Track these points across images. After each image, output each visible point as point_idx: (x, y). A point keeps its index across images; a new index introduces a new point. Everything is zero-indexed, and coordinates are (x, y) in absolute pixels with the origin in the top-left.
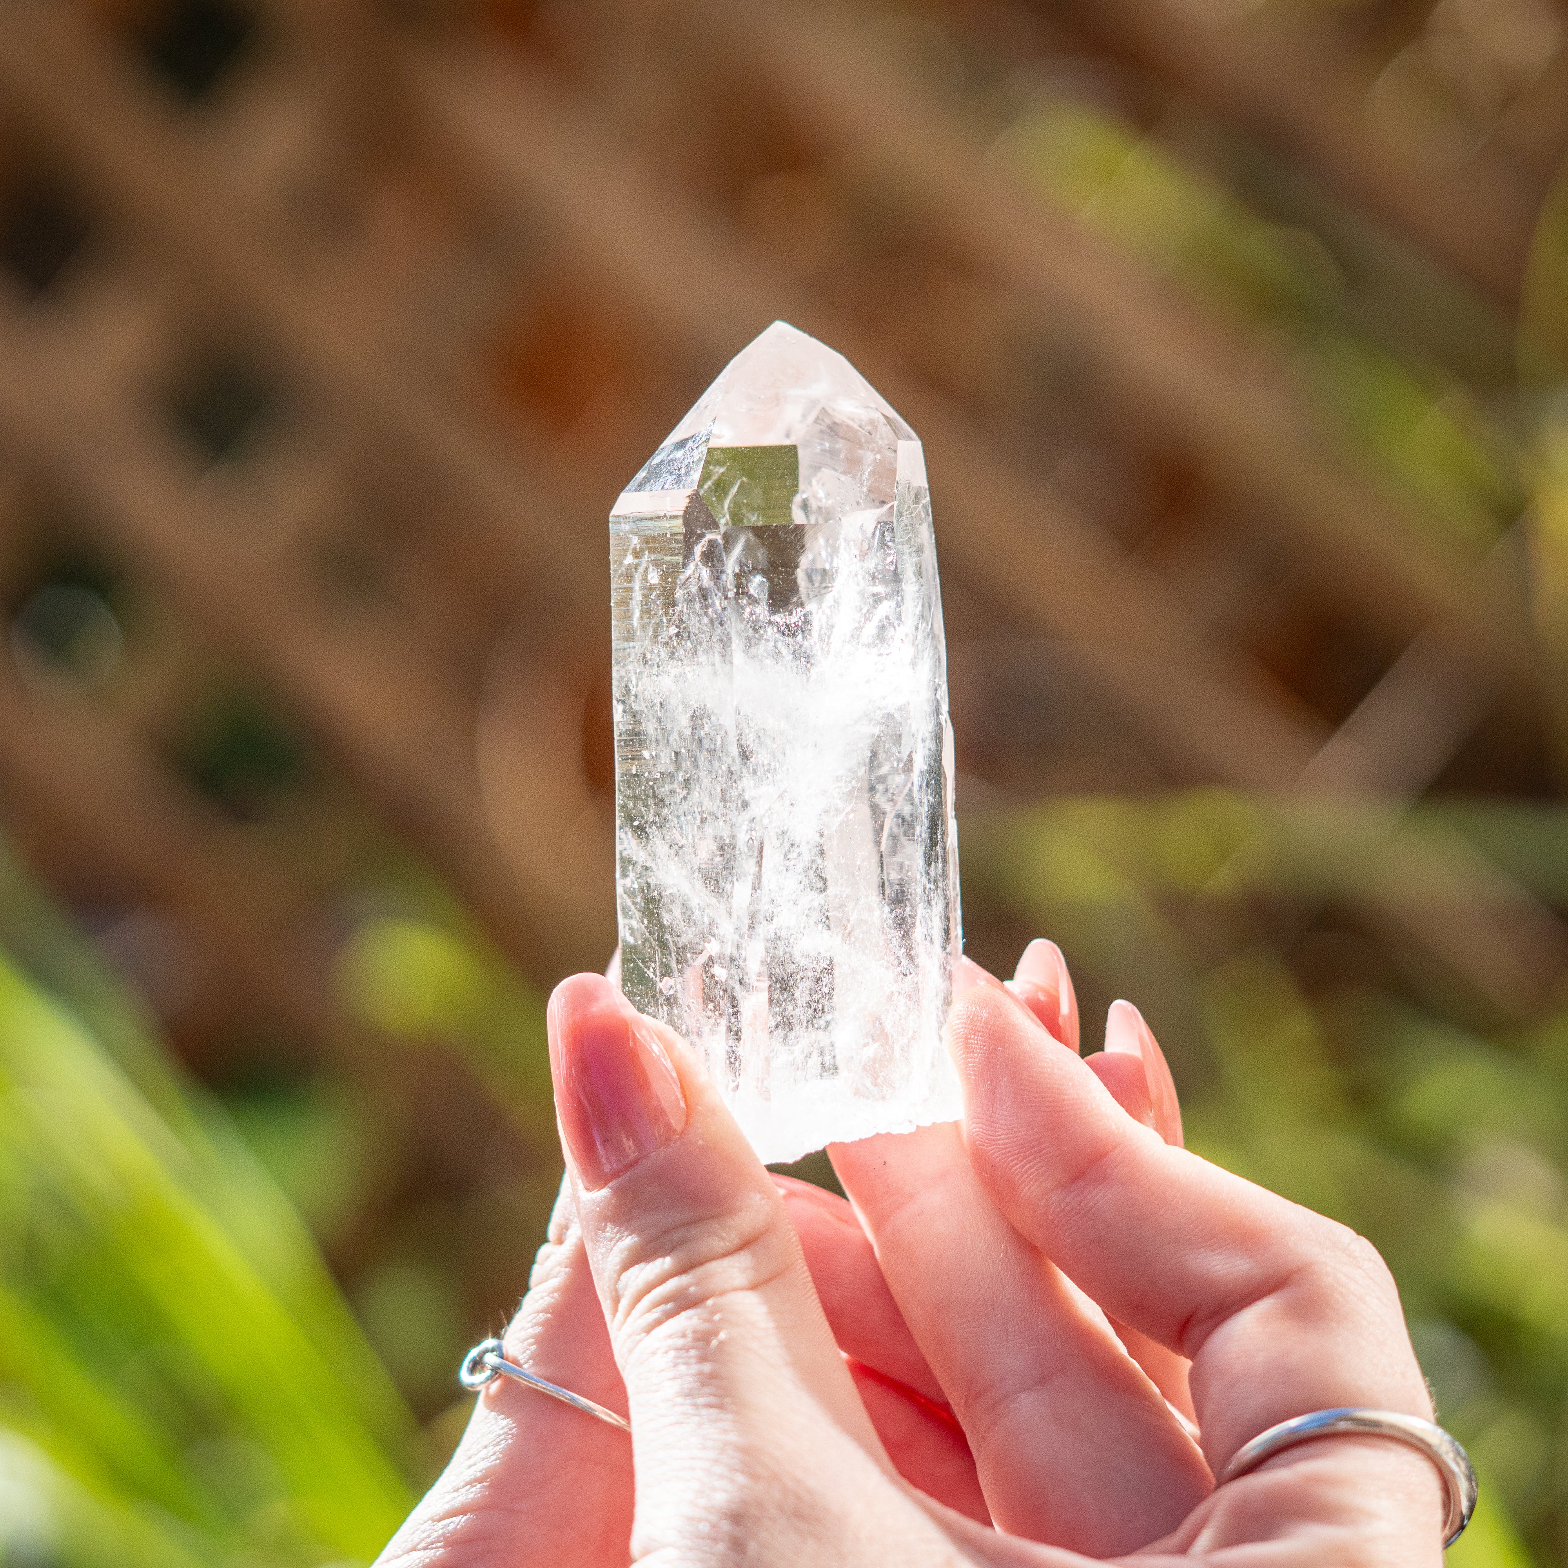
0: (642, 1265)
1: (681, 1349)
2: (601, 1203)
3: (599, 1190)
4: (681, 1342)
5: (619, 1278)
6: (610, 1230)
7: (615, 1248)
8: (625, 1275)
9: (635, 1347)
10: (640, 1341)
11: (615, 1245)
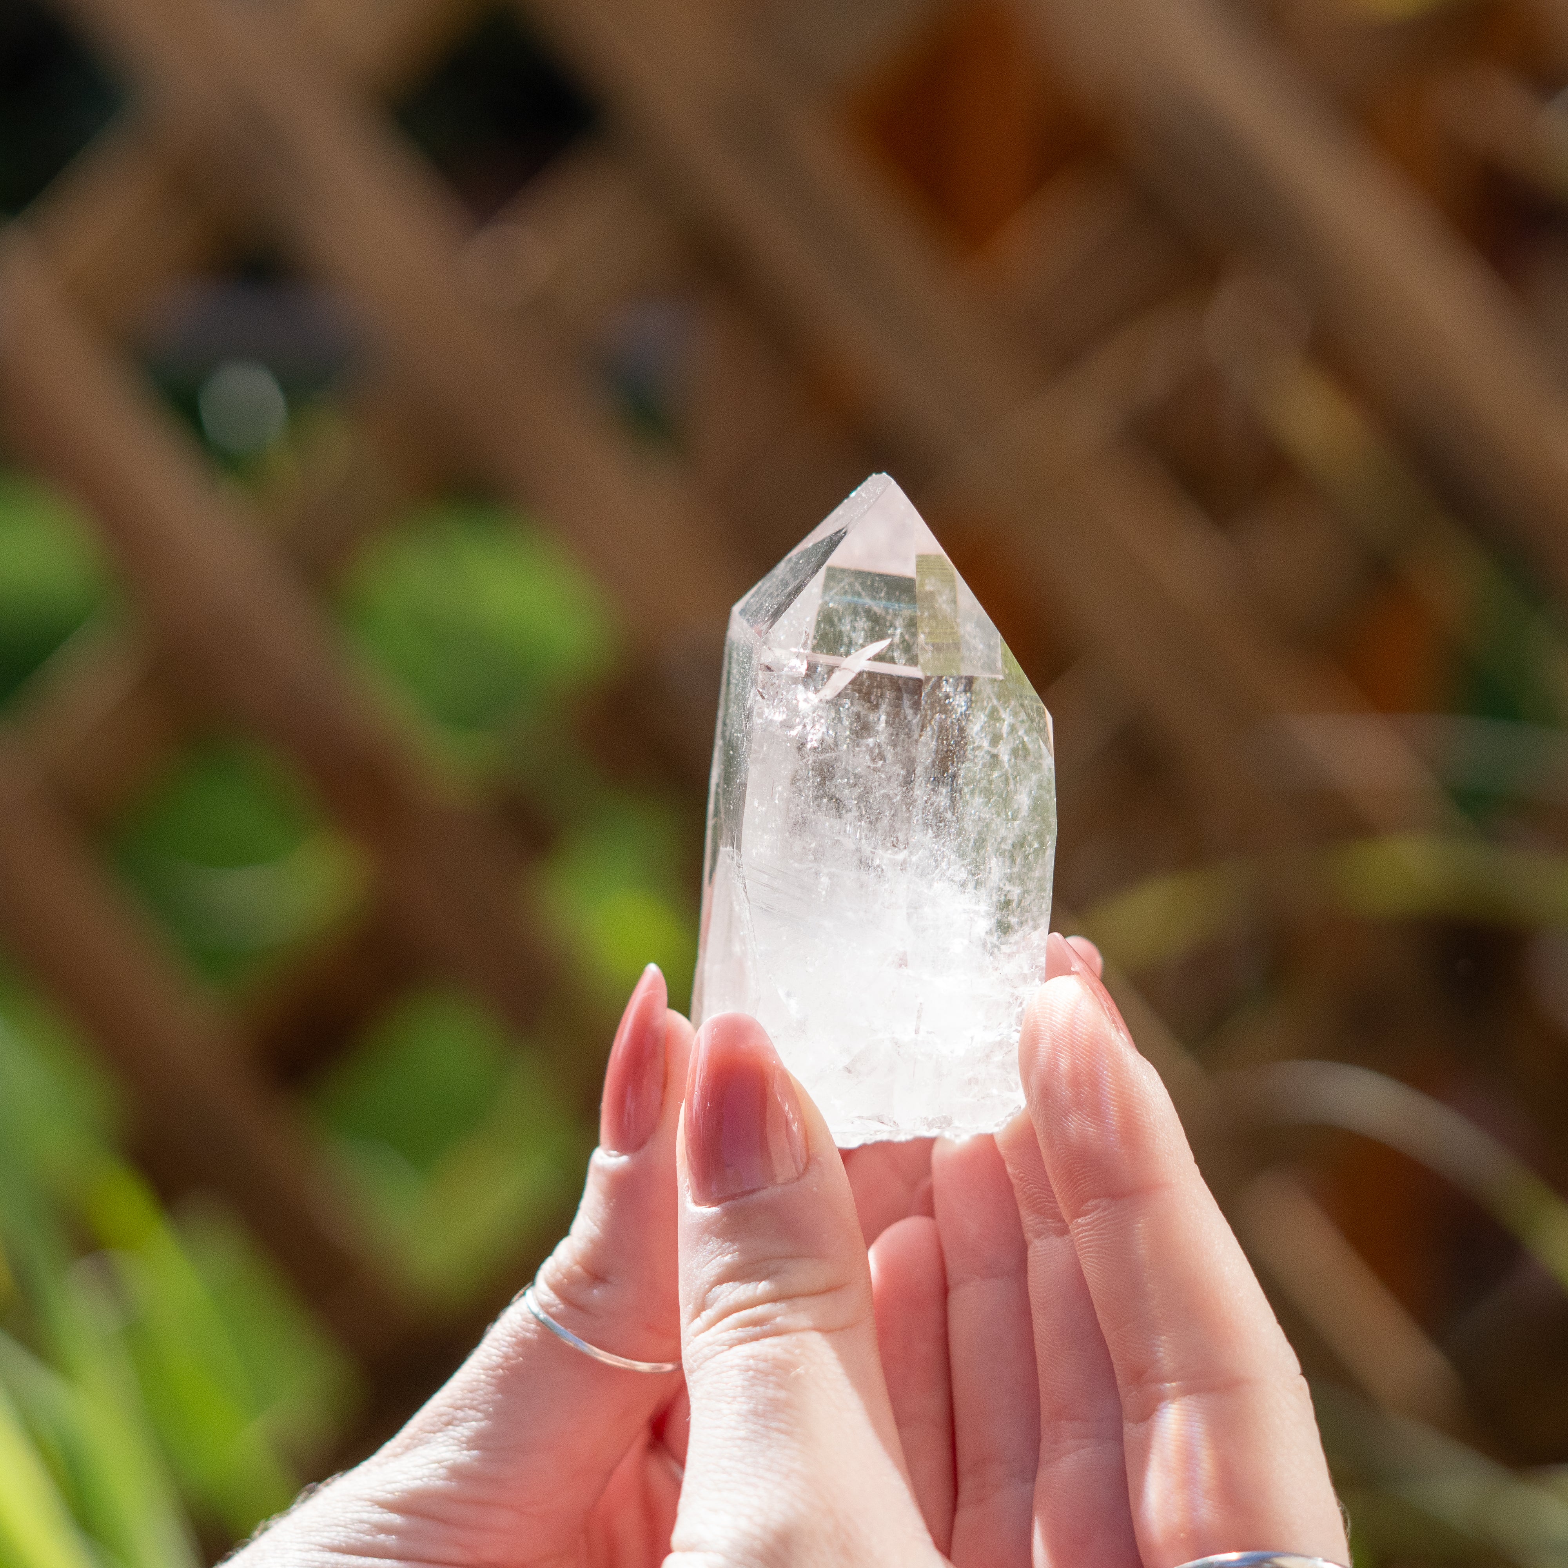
0: (737, 1284)
1: (761, 1372)
2: (711, 1218)
3: (709, 1207)
4: (762, 1365)
5: (710, 1290)
6: (714, 1244)
7: (713, 1261)
8: (718, 1290)
9: (713, 1356)
10: (723, 1351)
11: (714, 1258)
